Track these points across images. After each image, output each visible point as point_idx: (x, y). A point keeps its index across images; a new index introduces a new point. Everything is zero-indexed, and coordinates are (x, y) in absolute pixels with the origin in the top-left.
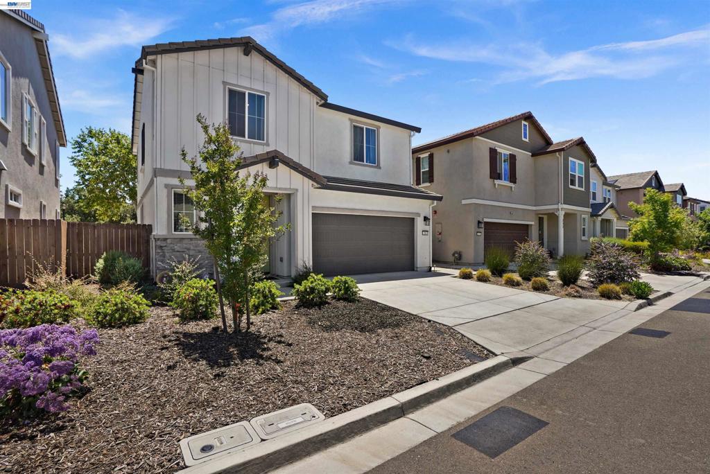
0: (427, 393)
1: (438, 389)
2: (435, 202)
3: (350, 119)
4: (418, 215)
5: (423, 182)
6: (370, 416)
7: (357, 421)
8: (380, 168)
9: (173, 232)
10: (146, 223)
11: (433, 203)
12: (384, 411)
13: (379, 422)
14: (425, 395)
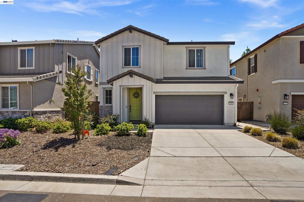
0: (47, 176)
1: (54, 177)
2: (238, 84)
3: (186, 47)
4: (226, 93)
5: (252, 73)
6: (18, 175)
7: (12, 175)
8: (206, 69)
9: (105, 104)
10: (98, 101)
11: (236, 85)
12: (24, 176)
13: (20, 179)
14: (46, 176)
